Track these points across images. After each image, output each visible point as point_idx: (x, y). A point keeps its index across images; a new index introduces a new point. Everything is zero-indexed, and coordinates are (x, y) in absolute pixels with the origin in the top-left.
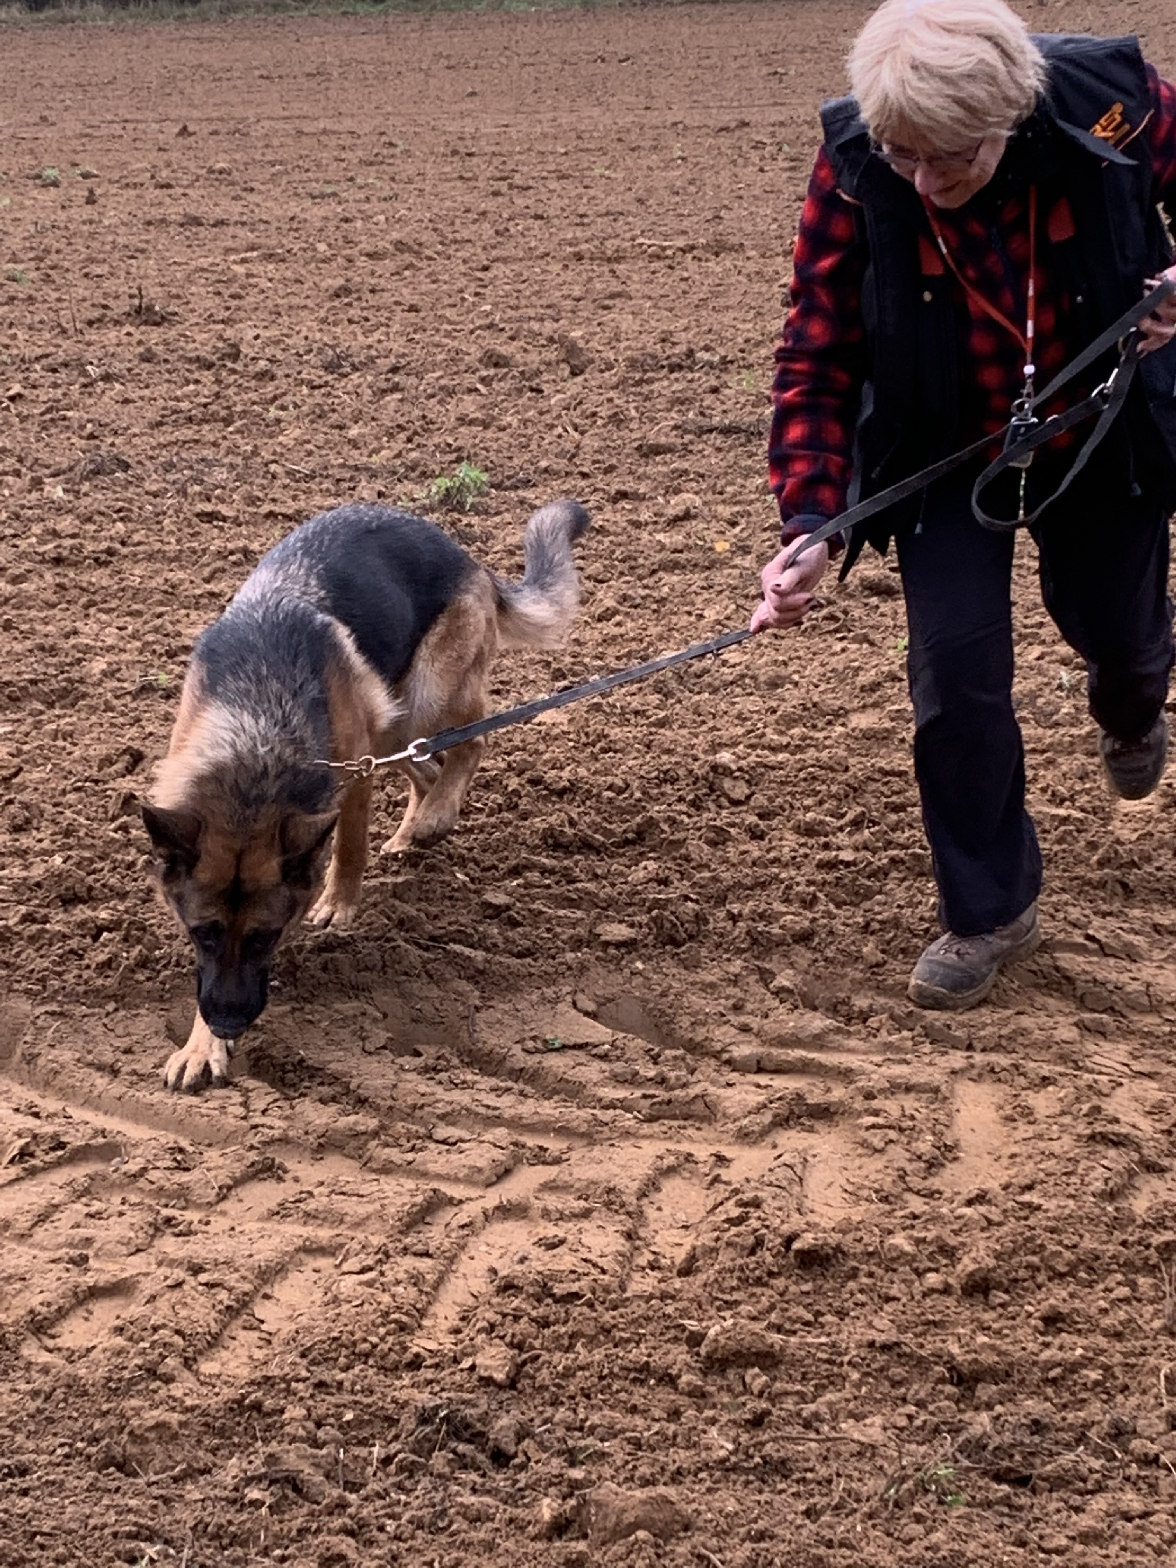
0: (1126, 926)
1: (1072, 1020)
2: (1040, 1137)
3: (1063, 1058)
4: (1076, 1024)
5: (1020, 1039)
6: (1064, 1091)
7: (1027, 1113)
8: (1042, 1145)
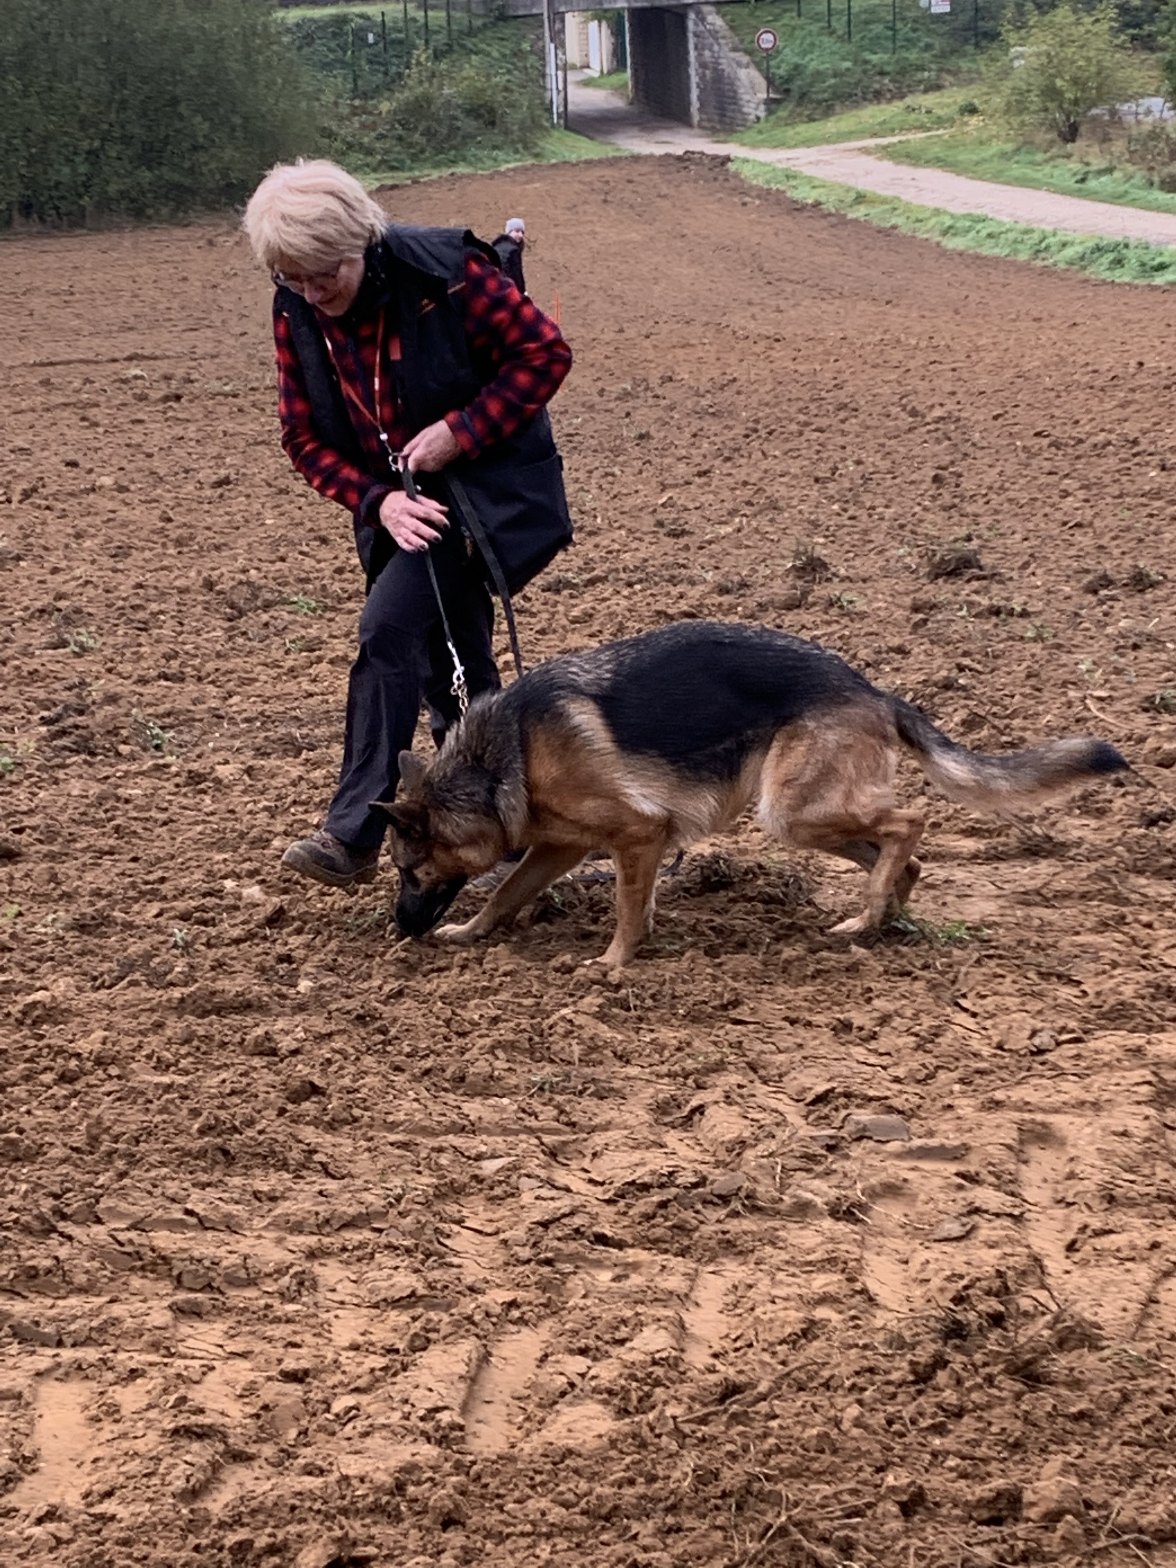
0: (225, 1196)
1: (166, 1303)
2: (124, 1436)
3: (155, 1346)
4: (170, 1307)
5: (111, 1330)
6: (154, 1381)
7: (113, 1411)
8: (125, 1445)
